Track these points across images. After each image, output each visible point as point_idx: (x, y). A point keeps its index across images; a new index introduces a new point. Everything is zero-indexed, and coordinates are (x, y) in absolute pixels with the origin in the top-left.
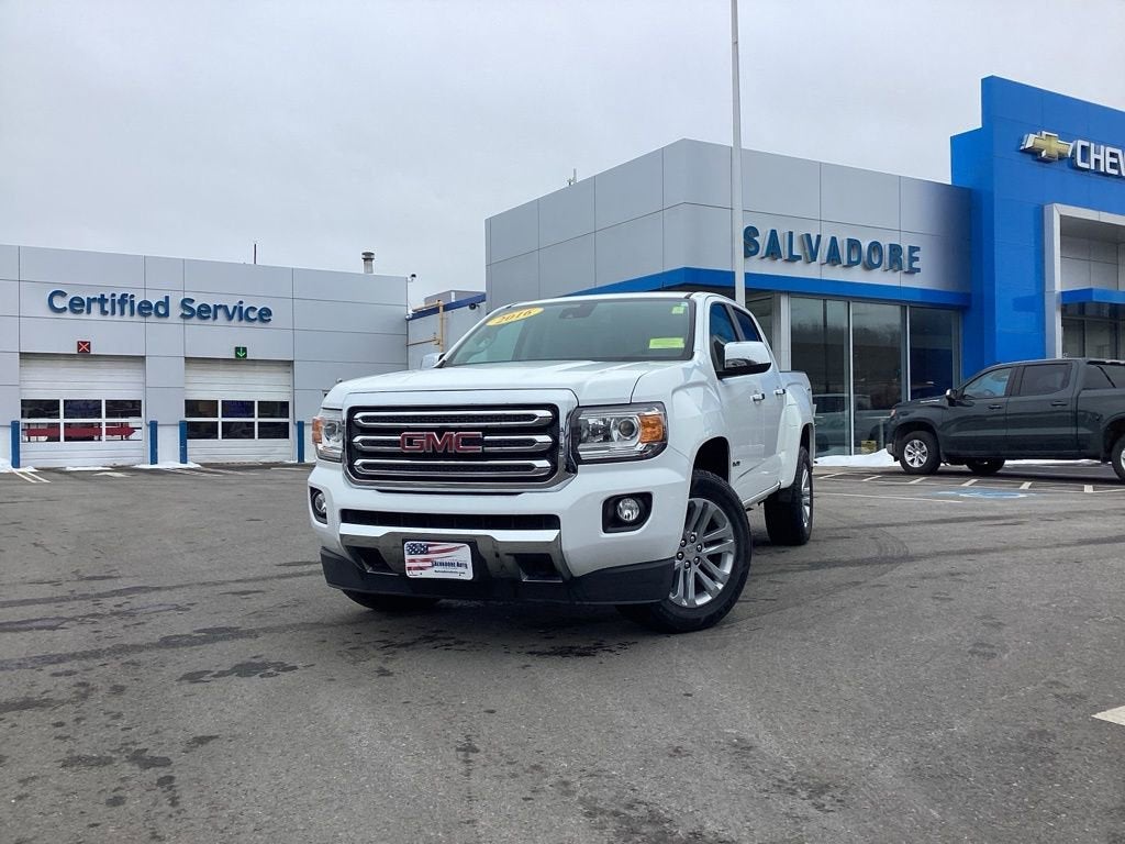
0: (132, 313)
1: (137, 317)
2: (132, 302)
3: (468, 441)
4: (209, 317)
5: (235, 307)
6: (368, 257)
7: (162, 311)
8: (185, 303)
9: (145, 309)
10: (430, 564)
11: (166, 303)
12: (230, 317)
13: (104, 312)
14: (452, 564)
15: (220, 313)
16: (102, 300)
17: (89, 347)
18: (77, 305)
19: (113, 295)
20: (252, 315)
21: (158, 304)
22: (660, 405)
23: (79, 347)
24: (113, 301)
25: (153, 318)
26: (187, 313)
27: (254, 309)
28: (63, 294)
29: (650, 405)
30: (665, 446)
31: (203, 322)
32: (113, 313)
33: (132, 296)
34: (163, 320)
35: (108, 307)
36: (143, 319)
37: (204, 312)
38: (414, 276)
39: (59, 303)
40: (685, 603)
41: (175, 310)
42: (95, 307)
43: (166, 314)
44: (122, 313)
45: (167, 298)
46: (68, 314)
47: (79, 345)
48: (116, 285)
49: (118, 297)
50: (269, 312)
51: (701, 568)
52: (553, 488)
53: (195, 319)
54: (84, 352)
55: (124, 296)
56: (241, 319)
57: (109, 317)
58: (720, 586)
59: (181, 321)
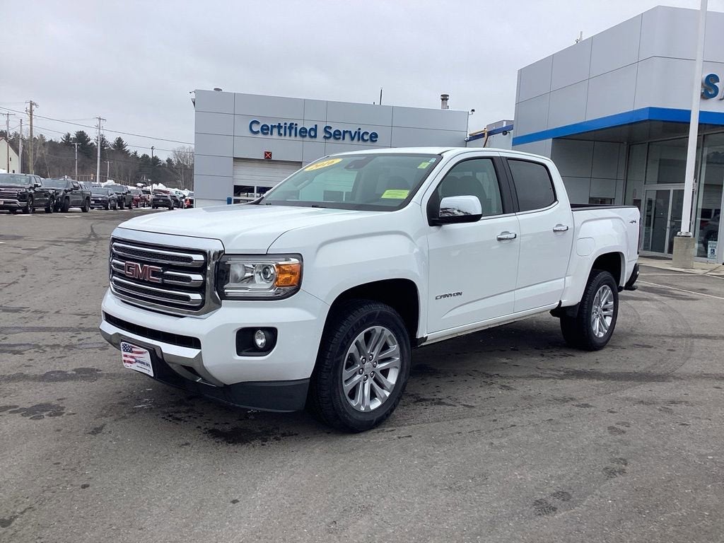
0: (296, 135)
1: (298, 137)
2: (296, 128)
3: (155, 273)
4: (340, 138)
5: (356, 132)
6: (445, 98)
7: (313, 134)
8: (327, 129)
9: (303, 133)
10: (134, 360)
11: (315, 129)
12: (352, 139)
13: (280, 134)
14: (144, 363)
15: (347, 136)
16: (279, 127)
17: (271, 155)
18: (266, 130)
19: (285, 124)
20: (366, 137)
21: (311, 129)
22: (299, 256)
23: (266, 155)
24: (285, 127)
25: (308, 138)
26: (327, 136)
27: (367, 133)
28: (258, 123)
29: (287, 256)
30: (297, 289)
31: (337, 141)
32: (285, 135)
33: (296, 124)
34: (313, 140)
35: (282, 131)
36: (301, 139)
37: (338, 135)
38: (473, 110)
39: (256, 128)
40: (363, 409)
41: (321, 133)
42: (275, 131)
43: (315, 136)
44: (290, 135)
45: (316, 126)
46: (260, 135)
47: (266, 153)
48: (287, 117)
49: (288, 125)
50: (376, 136)
51: (375, 380)
52: (202, 316)
53: (332, 140)
54: (268, 157)
55: (292, 124)
56: (359, 140)
57: (283, 137)
58: (388, 394)
59: (324, 140)
